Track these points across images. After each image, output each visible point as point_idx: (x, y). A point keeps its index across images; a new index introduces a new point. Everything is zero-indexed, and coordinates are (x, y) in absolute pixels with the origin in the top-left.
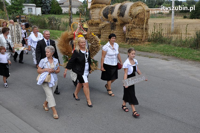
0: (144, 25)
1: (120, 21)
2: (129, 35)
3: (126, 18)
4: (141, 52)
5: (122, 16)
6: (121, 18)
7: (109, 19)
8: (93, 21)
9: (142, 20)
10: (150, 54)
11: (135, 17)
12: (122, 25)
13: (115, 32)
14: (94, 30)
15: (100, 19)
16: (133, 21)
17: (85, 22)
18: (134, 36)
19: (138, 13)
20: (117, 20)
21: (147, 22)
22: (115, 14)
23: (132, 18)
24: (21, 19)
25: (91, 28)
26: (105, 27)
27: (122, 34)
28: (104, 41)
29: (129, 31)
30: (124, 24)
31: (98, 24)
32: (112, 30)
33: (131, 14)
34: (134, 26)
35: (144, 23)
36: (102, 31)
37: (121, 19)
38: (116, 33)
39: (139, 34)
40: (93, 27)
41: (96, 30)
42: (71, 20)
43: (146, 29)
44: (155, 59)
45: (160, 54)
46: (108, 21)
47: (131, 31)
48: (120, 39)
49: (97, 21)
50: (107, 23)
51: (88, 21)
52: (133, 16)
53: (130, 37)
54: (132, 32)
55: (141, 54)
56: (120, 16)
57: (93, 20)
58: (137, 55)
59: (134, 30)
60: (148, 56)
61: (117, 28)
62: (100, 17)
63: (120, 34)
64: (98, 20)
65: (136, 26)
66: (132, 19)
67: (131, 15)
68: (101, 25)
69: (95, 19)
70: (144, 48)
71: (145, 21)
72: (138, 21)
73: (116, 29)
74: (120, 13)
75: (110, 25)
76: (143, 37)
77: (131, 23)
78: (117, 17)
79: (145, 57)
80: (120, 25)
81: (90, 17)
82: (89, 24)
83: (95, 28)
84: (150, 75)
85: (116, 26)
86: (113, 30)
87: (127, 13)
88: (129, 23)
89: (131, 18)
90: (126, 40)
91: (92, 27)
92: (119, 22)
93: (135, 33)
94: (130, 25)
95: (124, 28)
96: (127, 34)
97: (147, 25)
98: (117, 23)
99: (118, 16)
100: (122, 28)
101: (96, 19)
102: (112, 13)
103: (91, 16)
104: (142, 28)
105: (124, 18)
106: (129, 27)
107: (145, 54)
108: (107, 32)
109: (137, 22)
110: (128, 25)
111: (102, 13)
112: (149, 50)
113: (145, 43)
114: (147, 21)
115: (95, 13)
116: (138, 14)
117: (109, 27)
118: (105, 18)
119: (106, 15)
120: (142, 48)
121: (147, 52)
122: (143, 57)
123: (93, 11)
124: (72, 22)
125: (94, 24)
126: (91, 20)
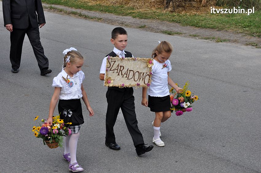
4: (199, 28)
10: (218, 33)
44: (229, 44)
45: (241, 33)
55: (199, 34)
58: (190, 35)
60: (213, 38)
70: (205, 19)
79: (207, 41)
84: (215, 79)
90: (167, 3)
107: (208, 32)
112: (217, 25)
113: (210, 8)
120: (203, 20)
121: (213, 30)
122: (202, 40)
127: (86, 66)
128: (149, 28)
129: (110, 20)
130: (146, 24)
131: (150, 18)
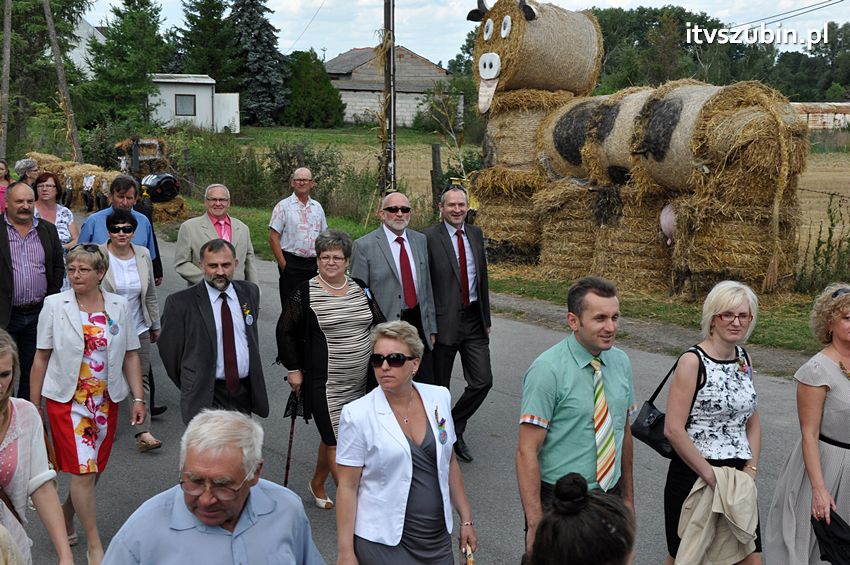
0: (776, 207)
1: (644, 180)
2: (693, 253)
3: (677, 164)
4: (758, 346)
5: (654, 154)
6: (650, 163)
7: (584, 167)
8: (504, 175)
9: (764, 180)
11: (729, 163)
12: (655, 202)
13: (619, 233)
14: (505, 222)
15: (540, 167)
16: (712, 180)
17: (460, 176)
18: (716, 261)
19: (741, 141)
20: (629, 177)
21: (790, 190)
22: (619, 141)
23: (711, 166)
24: (140, 158)
25: (492, 209)
26: (562, 205)
27: (654, 249)
28: (558, 280)
29: (690, 230)
30: (665, 197)
31: (526, 191)
32: (599, 225)
33: (703, 146)
34: (722, 207)
35: (773, 196)
36: (546, 228)
37: (649, 172)
38: (620, 240)
39: (747, 251)
40: (503, 208)
41: (516, 221)
42: (391, 165)
43: (786, 223)
46: (581, 177)
47: (705, 231)
48: (644, 272)
49: (524, 174)
50: (574, 186)
51: (476, 176)
52: (717, 156)
53: (694, 267)
54: (707, 239)
55: (759, 362)
56: (644, 154)
57: (500, 168)
59: (717, 230)
61: (629, 216)
62: (539, 154)
63: (644, 246)
64: (528, 171)
65: (731, 208)
66: (707, 170)
67: (703, 152)
68: (545, 197)
69: (513, 166)
71: (783, 183)
72: (740, 182)
73: (622, 220)
74: (647, 140)
75: (591, 196)
76: (766, 265)
77: (706, 194)
78: (631, 157)
79: (781, 380)
80: (644, 201)
81: (485, 156)
82: (483, 188)
83: (510, 209)
85: (621, 203)
86: (605, 222)
87: (682, 138)
88: (692, 193)
89: (705, 168)
90: (676, 282)
91: (497, 204)
92: (638, 185)
93: (727, 246)
94: (696, 200)
95: (667, 218)
96: (683, 248)
97: (791, 203)
98: (625, 190)
99: (634, 154)
100: (656, 218)
101: (519, 165)
102: (600, 138)
103: (492, 152)
104: (765, 222)
105: (667, 164)
106: (693, 211)
107: (779, 358)
108: (576, 235)
109: (734, 189)
110: (685, 202)
111: (549, 138)
112: (801, 340)
113: (781, 297)
114: (789, 185)
115: (512, 134)
116: (744, 147)
117: (584, 207)
118: (563, 163)
119: (569, 148)
120: (765, 327)
121: (792, 353)
122: (769, 378)
123: (501, 127)
124: (394, 178)
125: (506, 191)
126: (494, 172)
127: (495, 436)
128: (636, 339)
129: (543, 316)
130: (629, 330)
131: (636, 315)
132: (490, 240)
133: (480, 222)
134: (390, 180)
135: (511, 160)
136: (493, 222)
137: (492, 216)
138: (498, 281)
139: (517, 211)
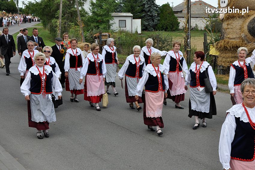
8: (228, 42)
14: (228, 60)
15: (242, 39)
17: (213, 43)
24: (102, 40)
25: (223, 55)
31: (236, 48)
40: (228, 54)
41: (233, 59)
42: (189, 40)
49: (236, 42)
51: (218, 43)
57: (227, 40)
62: (242, 34)
69: (232, 39)
81: (222, 35)
82: (220, 47)
83: (230, 55)
91: (226, 53)
101: (234, 38)
103: (224, 34)
111: (246, 28)
115: (231, 27)
118: (251, 37)
119: (253, 31)
123: (228, 24)
124: (190, 45)
125: (229, 48)
126: (225, 41)
132: (223, 66)
133: (220, 59)
134: (188, 46)
135: (231, 37)
136: (224, 60)
137: (224, 57)
138: (225, 81)
139: (233, 55)
